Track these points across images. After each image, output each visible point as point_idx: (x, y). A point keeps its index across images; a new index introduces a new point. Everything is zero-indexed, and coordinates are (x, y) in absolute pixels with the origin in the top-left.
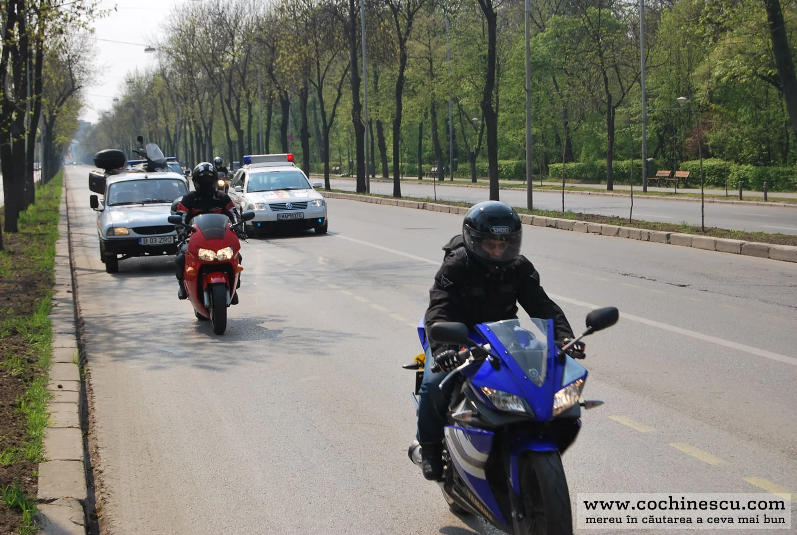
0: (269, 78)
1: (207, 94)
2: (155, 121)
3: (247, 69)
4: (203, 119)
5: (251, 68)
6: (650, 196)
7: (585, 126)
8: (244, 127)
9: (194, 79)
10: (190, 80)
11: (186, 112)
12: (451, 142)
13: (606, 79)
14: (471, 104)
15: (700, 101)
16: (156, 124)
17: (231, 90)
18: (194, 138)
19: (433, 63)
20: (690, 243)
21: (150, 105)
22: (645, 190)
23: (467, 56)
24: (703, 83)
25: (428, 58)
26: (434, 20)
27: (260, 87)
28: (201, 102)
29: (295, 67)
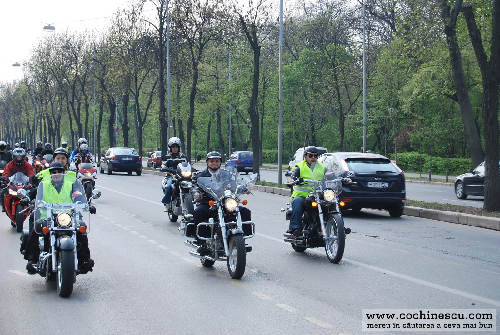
0: (101, 87)
1: (57, 97)
2: (20, 116)
3: (86, 81)
4: (53, 115)
5: (89, 79)
7: (326, 127)
8: (83, 122)
9: (48, 87)
10: (45, 87)
11: (41, 110)
12: (230, 136)
13: (339, 95)
14: (244, 108)
15: (404, 111)
17: (74, 95)
18: (47, 129)
19: (219, 79)
21: (16, 104)
23: (243, 75)
24: (407, 99)
25: (215, 76)
26: (220, 50)
27: (94, 94)
28: (53, 103)
29: (119, 80)
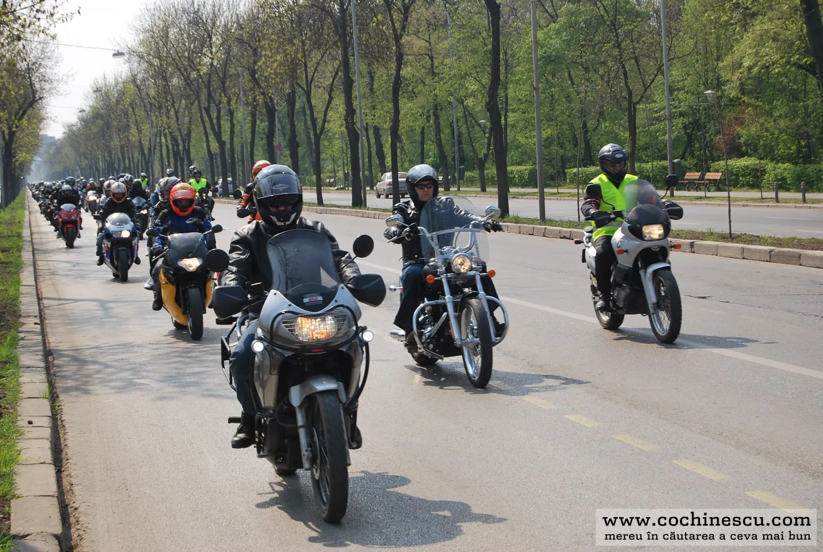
0: (252, 82)
1: (183, 101)
2: (127, 133)
3: (227, 73)
4: (179, 130)
7: (605, 125)
8: (226, 137)
9: (169, 86)
10: (164, 87)
11: (160, 122)
12: (456, 148)
13: (625, 73)
14: (477, 105)
16: (127, 136)
17: (210, 97)
18: (171, 151)
19: (434, 60)
20: (715, 252)
21: (121, 116)
22: (672, 195)
23: (471, 51)
24: (733, 74)
25: (428, 55)
26: (434, 13)
27: (242, 93)
28: (178, 111)
29: (280, 69)
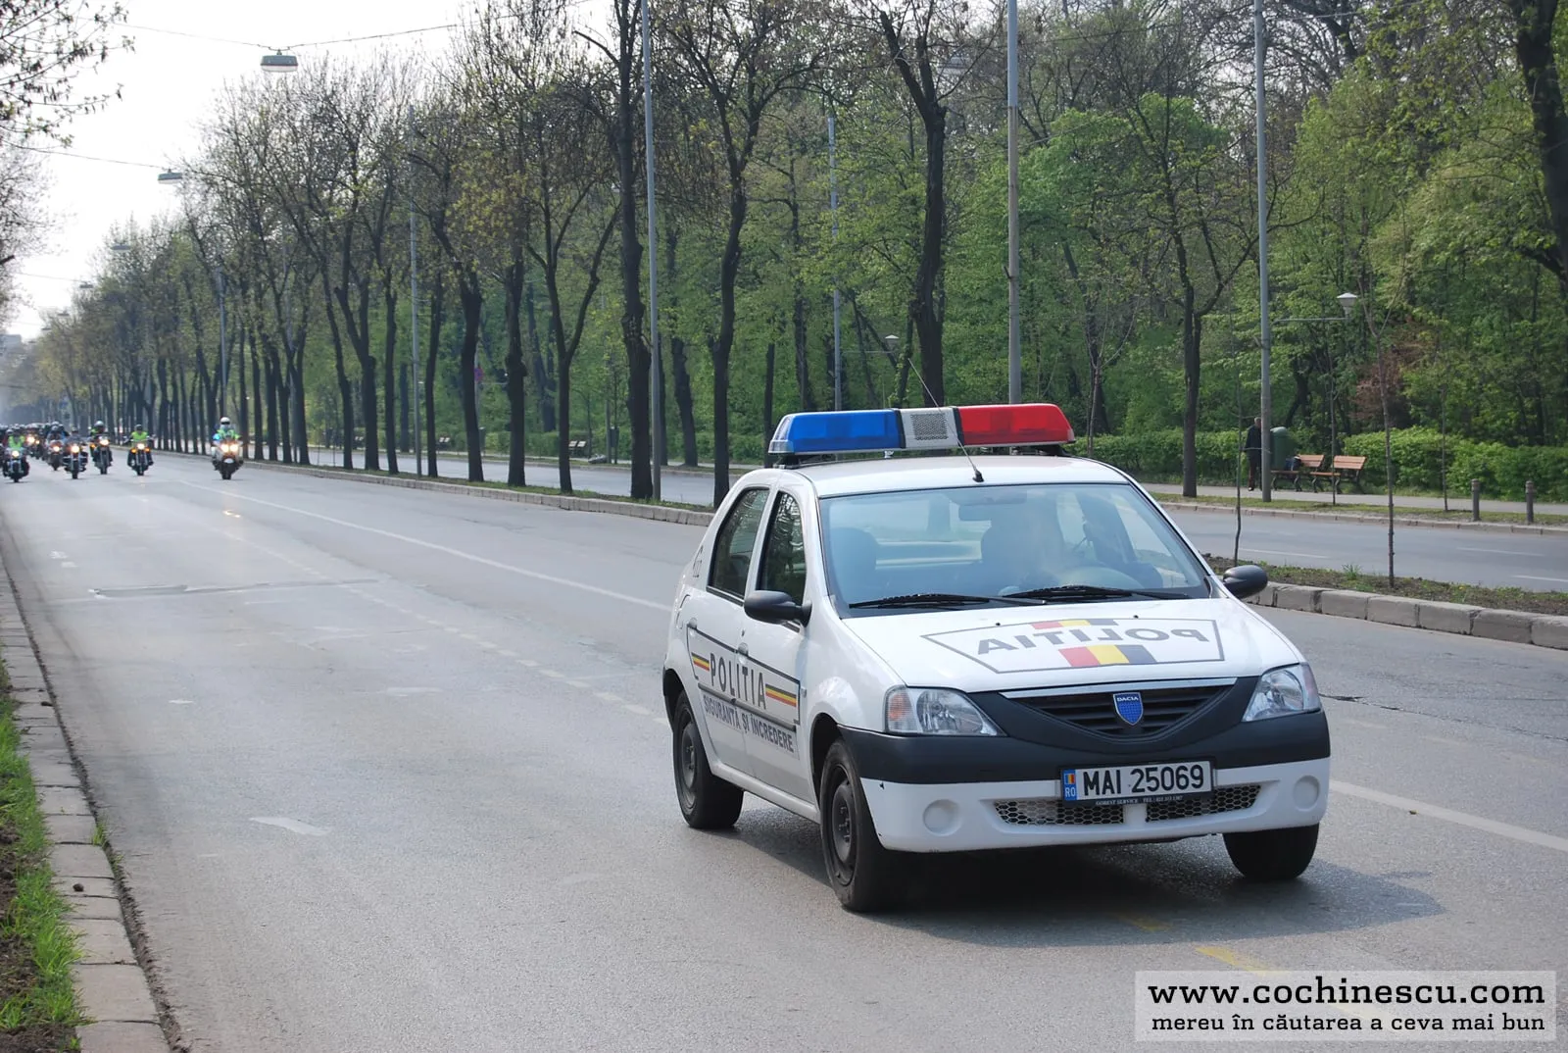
0: (436, 243)
2: (173, 335)
3: (385, 222)
4: (282, 331)
6: (1277, 511)
7: (1136, 354)
8: (376, 349)
9: (264, 243)
10: (255, 245)
11: (243, 315)
12: (837, 387)
13: (1182, 253)
14: (884, 302)
15: (1387, 300)
16: (174, 340)
17: (348, 268)
18: (263, 375)
19: (799, 211)
20: (1363, 611)
21: (163, 299)
22: (1267, 498)
23: (875, 198)
24: (1394, 262)
25: (787, 201)
26: (802, 119)
27: (413, 264)
28: (281, 294)
29: (496, 219)
